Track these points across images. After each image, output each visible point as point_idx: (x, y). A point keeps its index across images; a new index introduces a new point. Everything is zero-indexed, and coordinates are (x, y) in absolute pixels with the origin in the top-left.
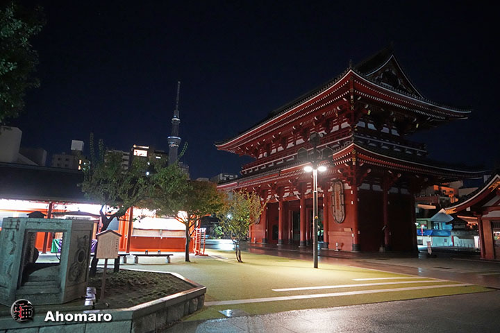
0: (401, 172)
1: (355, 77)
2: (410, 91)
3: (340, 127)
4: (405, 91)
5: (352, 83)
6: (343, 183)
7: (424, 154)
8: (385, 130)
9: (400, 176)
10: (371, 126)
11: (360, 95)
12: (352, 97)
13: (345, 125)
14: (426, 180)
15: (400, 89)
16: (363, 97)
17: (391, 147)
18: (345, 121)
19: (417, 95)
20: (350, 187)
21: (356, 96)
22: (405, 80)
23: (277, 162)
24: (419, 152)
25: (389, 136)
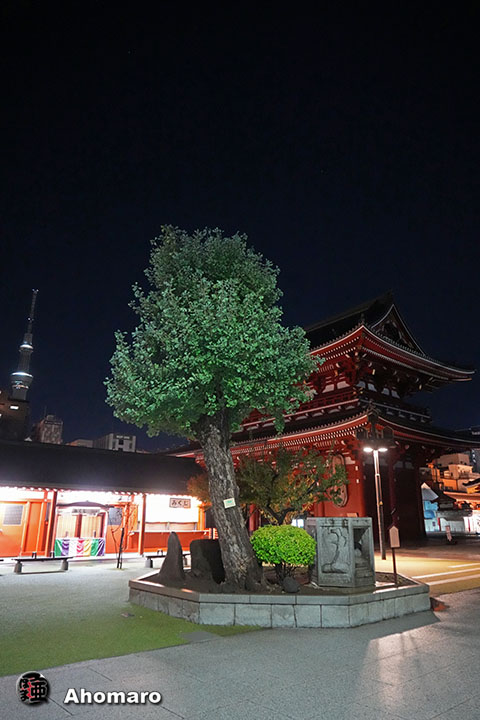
0: (409, 443)
1: (367, 334)
2: (411, 345)
3: (336, 387)
4: (406, 345)
5: (363, 340)
6: (344, 456)
7: (428, 421)
8: (386, 391)
9: (407, 447)
10: (371, 387)
11: (365, 352)
12: (356, 354)
13: (342, 385)
14: (433, 451)
15: (401, 343)
16: (368, 353)
17: (396, 412)
18: (342, 380)
19: (419, 352)
20: (354, 462)
21: (361, 353)
22: (405, 333)
23: (248, 427)
24: (413, 416)
25: (389, 399)
